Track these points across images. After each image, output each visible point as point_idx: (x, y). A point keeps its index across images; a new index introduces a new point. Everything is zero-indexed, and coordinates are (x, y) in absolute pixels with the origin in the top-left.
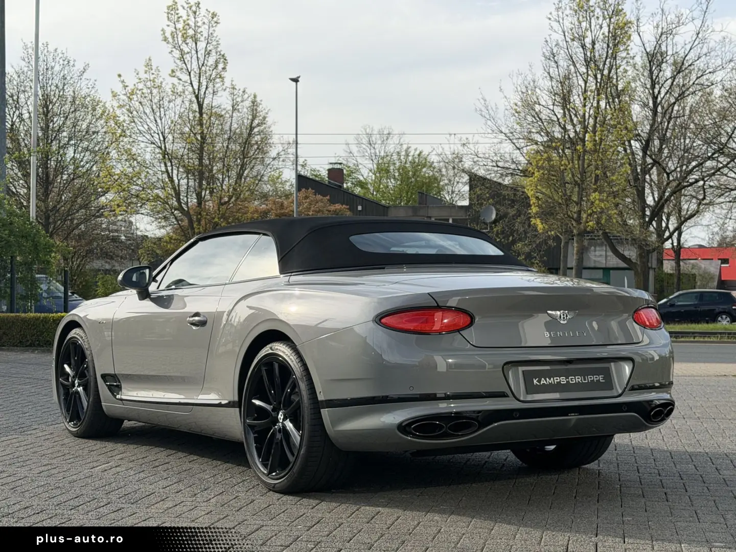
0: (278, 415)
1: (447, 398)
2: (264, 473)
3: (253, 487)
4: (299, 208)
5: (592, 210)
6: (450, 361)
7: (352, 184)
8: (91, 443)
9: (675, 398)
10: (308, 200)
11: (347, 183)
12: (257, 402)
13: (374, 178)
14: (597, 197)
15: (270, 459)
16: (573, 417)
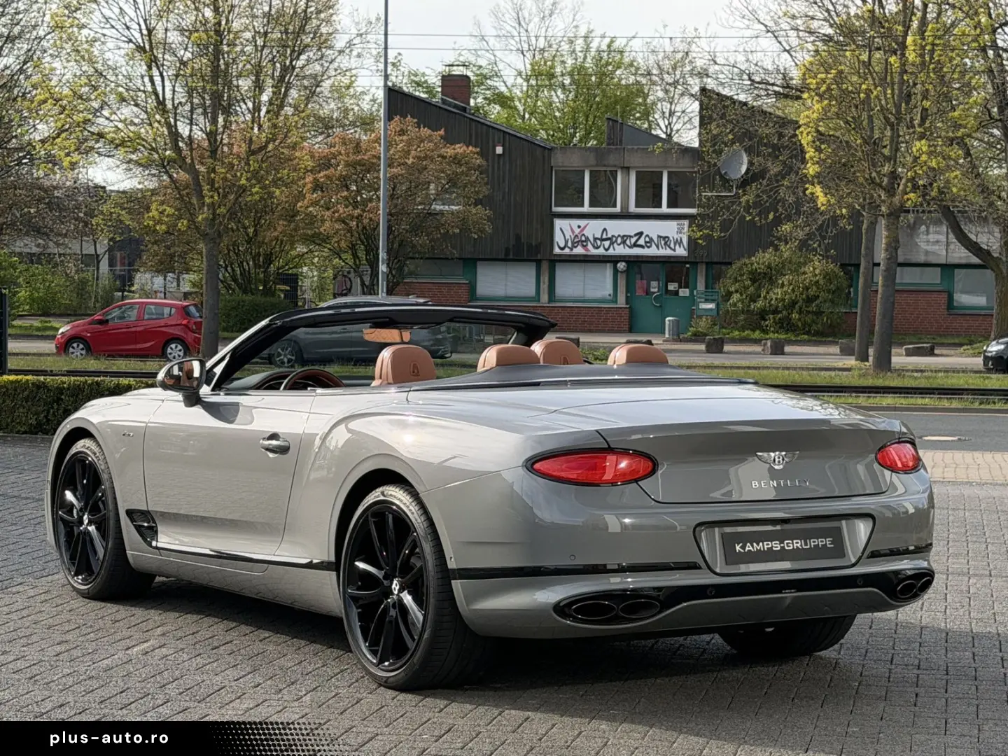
0: (392, 584)
1: (621, 570)
2: (372, 662)
3: (357, 681)
4: (389, 150)
5: (915, 172)
6: (627, 521)
7: (485, 99)
8: (111, 608)
9: (935, 567)
10: (405, 138)
11: (475, 98)
12: (361, 565)
13: (525, 89)
14: (924, 149)
15: (382, 644)
16: (789, 595)
